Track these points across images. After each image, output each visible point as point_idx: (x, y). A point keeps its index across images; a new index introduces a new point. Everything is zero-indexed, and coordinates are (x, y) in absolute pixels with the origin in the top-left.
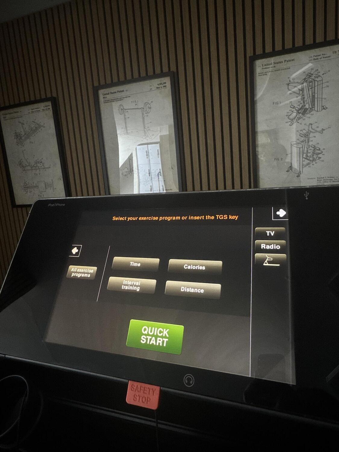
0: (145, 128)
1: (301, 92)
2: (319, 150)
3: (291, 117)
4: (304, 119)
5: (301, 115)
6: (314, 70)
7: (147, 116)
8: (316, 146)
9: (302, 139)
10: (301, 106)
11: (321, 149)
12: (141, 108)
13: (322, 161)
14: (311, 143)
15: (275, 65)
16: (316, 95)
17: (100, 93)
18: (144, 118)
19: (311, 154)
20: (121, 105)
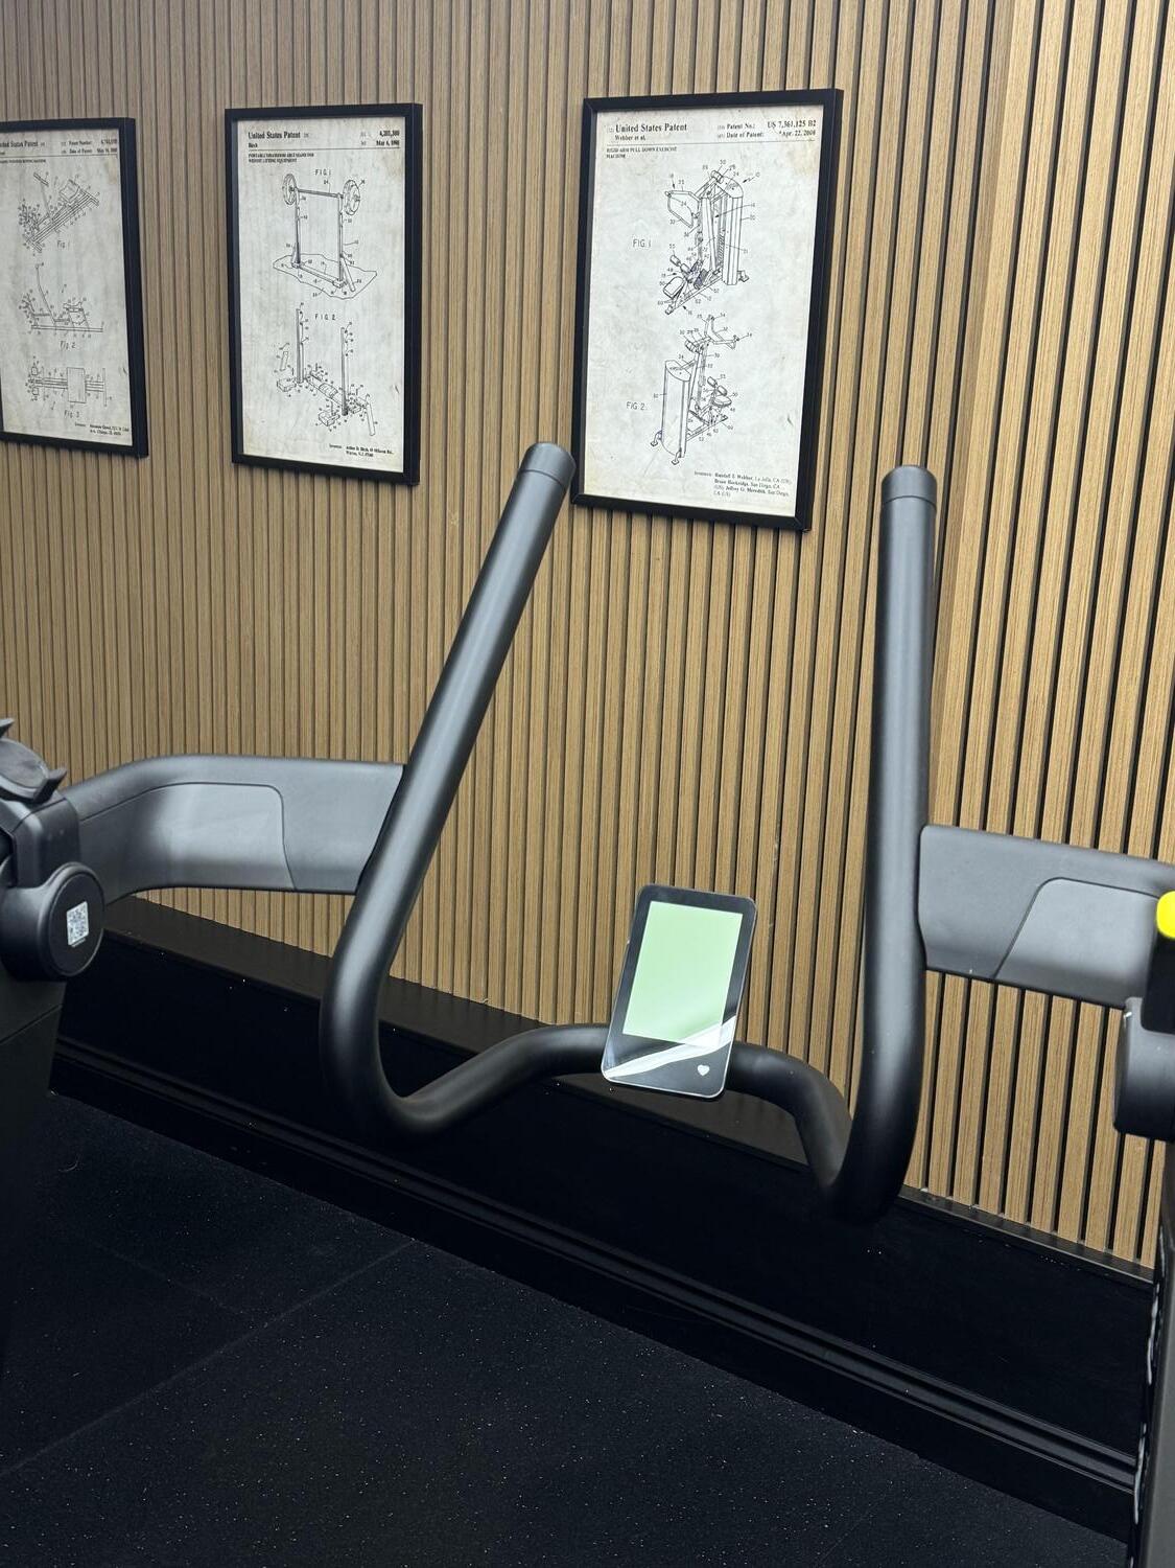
0: (341, 256)
1: (696, 221)
2: (725, 394)
3: (671, 290)
4: (698, 302)
5: (691, 286)
6: (726, 167)
7: (350, 221)
8: (720, 382)
9: (690, 357)
10: (693, 262)
11: (729, 393)
12: (336, 196)
13: (729, 428)
14: (708, 373)
15: (646, 133)
16: (728, 235)
17: (244, 128)
18: (341, 226)
19: (707, 402)
20: (290, 176)
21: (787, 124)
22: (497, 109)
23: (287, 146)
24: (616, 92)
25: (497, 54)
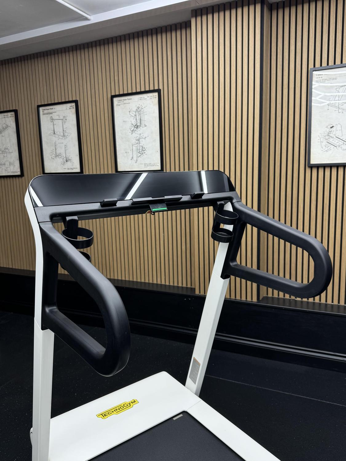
0: (63, 131)
1: (135, 116)
2: (144, 148)
3: (132, 130)
4: (137, 131)
5: (136, 128)
6: (140, 105)
7: (65, 124)
8: (143, 146)
9: (137, 142)
10: (135, 124)
11: (145, 148)
12: (61, 119)
13: (146, 154)
14: (141, 145)
15: (124, 101)
16: (142, 118)
17: (41, 109)
18: (63, 125)
19: (141, 150)
20: (51, 117)
21: (151, 96)
22: (93, 99)
23: (50, 111)
24: (117, 93)
25: (93, 89)
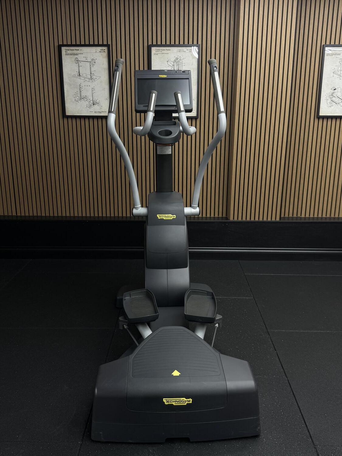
0: (91, 73)
1: (173, 66)
6: (179, 57)
7: (93, 67)
12: (89, 62)
15: (162, 51)
17: (63, 48)
18: (91, 68)
20: (76, 58)
21: (190, 50)
23: (75, 52)
24: (155, 43)
